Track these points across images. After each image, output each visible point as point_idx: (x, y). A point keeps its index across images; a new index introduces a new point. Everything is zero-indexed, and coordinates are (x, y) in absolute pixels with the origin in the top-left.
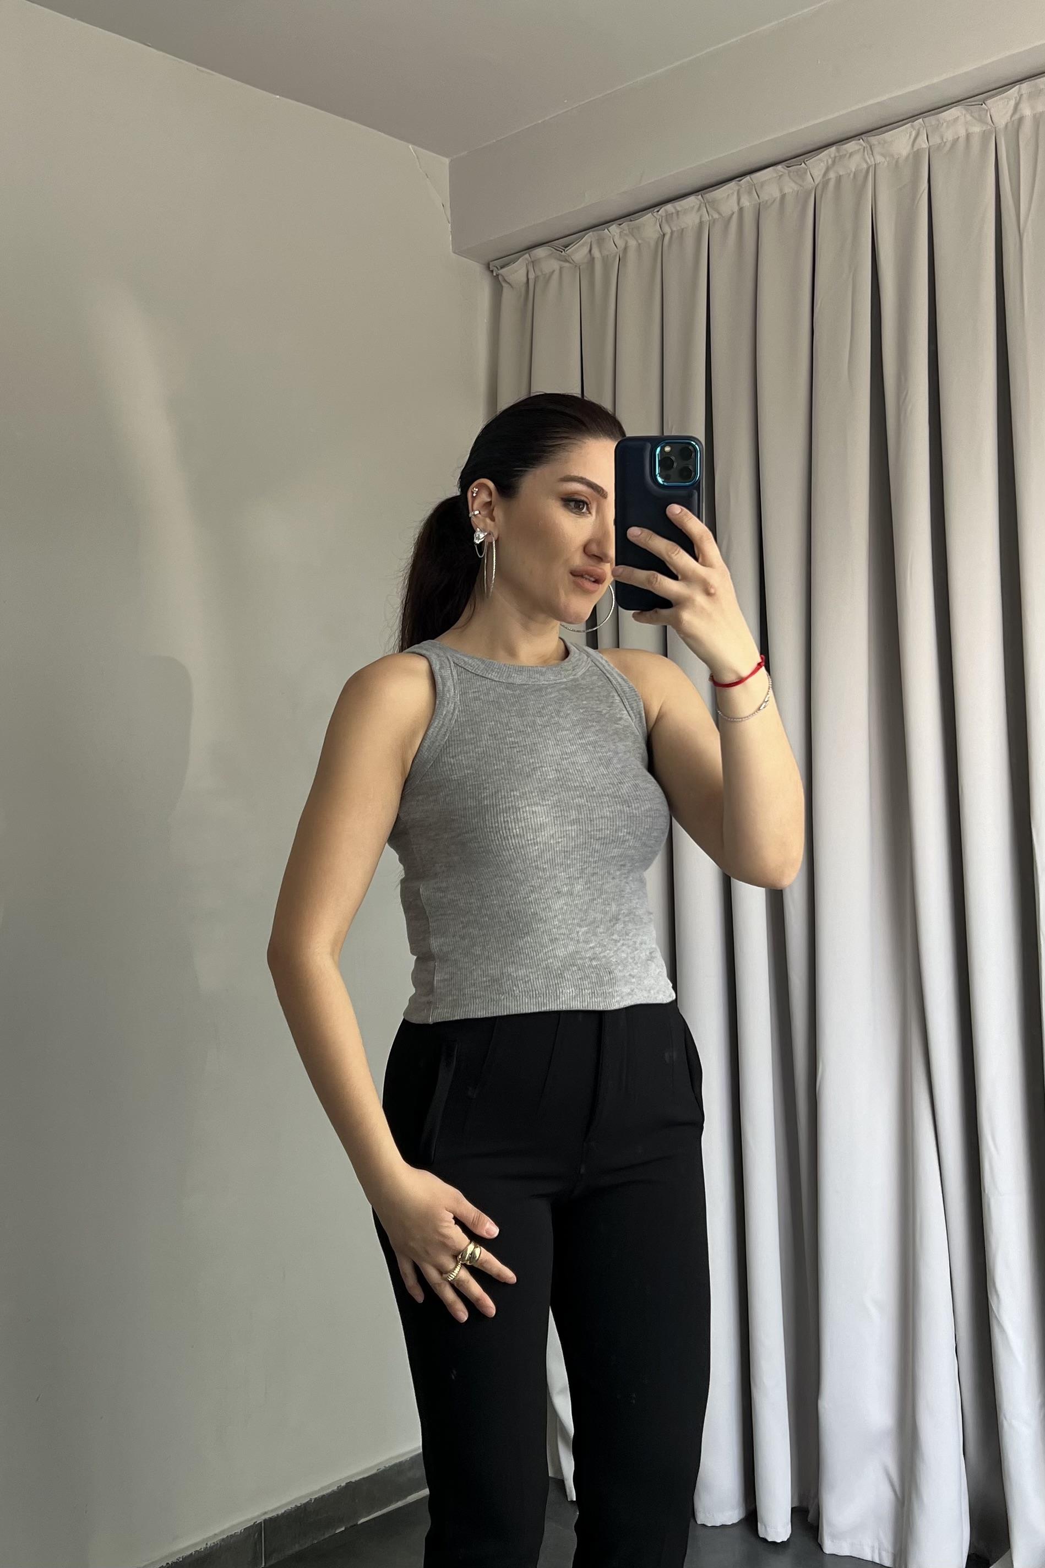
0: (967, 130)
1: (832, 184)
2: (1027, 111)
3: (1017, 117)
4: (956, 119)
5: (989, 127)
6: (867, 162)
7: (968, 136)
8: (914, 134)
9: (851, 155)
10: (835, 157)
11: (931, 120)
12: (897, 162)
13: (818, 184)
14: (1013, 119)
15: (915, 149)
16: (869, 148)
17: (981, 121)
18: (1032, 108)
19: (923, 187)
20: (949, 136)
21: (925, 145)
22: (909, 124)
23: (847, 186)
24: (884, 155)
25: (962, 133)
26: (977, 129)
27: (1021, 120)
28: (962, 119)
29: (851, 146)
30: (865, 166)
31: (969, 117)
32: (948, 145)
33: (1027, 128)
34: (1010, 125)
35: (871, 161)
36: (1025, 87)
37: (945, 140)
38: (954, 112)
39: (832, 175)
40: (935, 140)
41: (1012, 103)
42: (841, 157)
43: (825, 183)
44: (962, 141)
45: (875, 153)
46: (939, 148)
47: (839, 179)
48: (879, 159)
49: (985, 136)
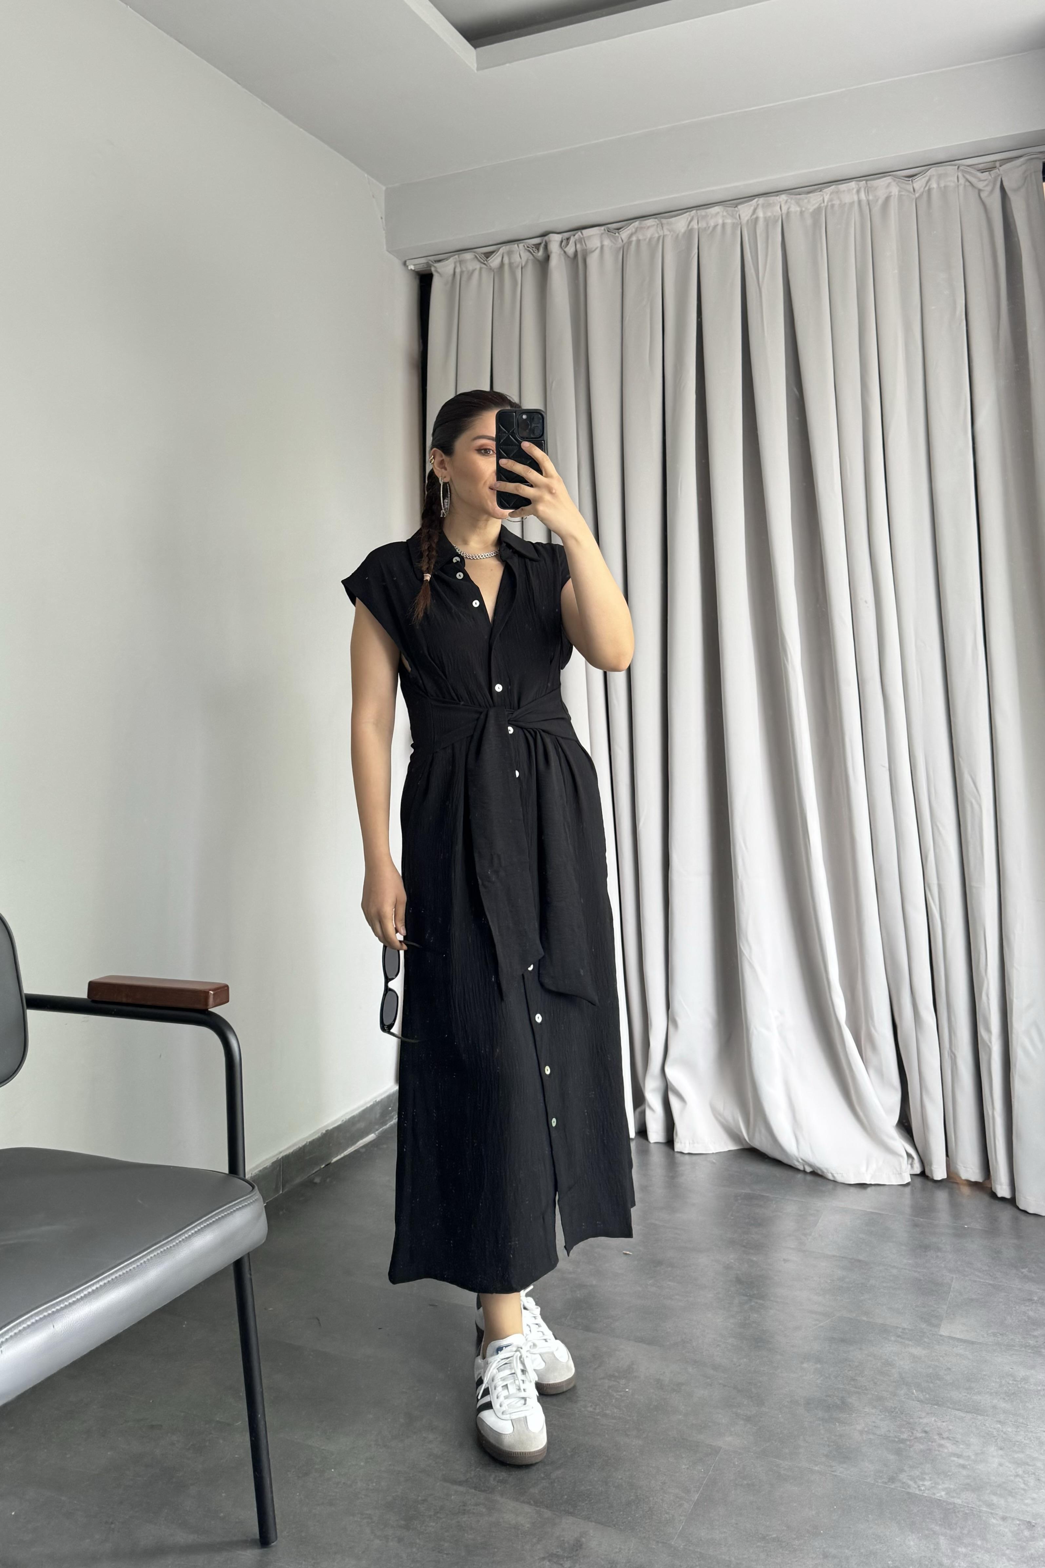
0: (723, 221)
1: (634, 244)
2: (760, 214)
3: (754, 216)
4: (718, 213)
5: (736, 221)
6: (658, 233)
7: (724, 225)
8: (689, 219)
9: (649, 227)
10: (637, 228)
11: (702, 212)
12: (677, 236)
13: (625, 244)
14: (752, 218)
15: (690, 227)
16: (660, 225)
17: (733, 216)
18: (764, 213)
19: (694, 252)
20: (712, 223)
21: (696, 227)
22: (688, 213)
23: (644, 247)
24: (670, 231)
25: (720, 221)
26: (729, 221)
27: (757, 219)
28: (721, 214)
29: (650, 222)
30: (657, 235)
31: (725, 214)
32: (711, 229)
33: (761, 224)
34: (750, 221)
35: (661, 233)
36: (761, 200)
37: (709, 225)
38: (716, 209)
39: (634, 239)
40: (703, 224)
41: (752, 208)
42: (641, 228)
43: (629, 243)
44: (719, 228)
45: (664, 228)
46: (705, 229)
47: (638, 241)
48: (666, 232)
49: (734, 226)
